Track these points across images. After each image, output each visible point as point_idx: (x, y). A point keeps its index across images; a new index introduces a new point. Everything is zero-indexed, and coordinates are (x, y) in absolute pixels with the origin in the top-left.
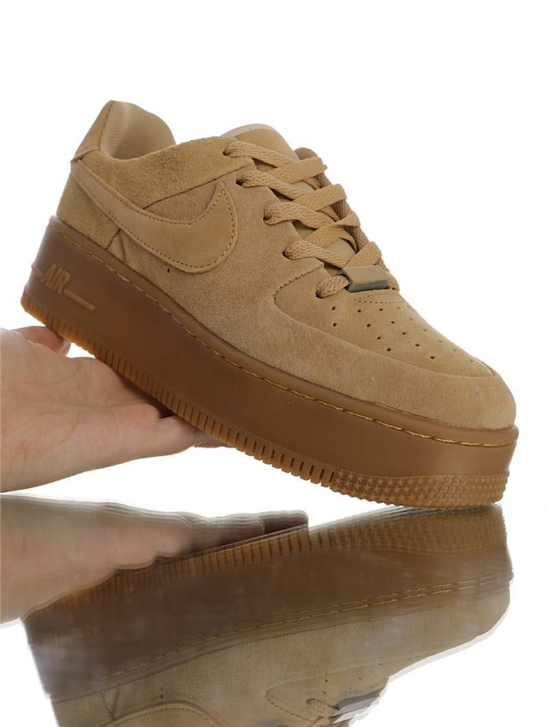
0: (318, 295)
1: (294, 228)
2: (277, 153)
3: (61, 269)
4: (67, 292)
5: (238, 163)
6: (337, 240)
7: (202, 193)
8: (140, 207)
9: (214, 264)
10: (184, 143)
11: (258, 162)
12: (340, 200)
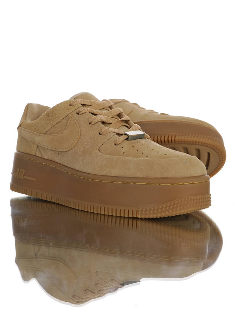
0: (116, 145)
1: (102, 124)
2: (91, 100)
3: (21, 170)
4: (25, 177)
5: (75, 107)
6: (121, 126)
7: (64, 121)
8: (43, 134)
9: (74, 145)
10: (55, 106)
11: (83, 105)
12: (120, 113)
